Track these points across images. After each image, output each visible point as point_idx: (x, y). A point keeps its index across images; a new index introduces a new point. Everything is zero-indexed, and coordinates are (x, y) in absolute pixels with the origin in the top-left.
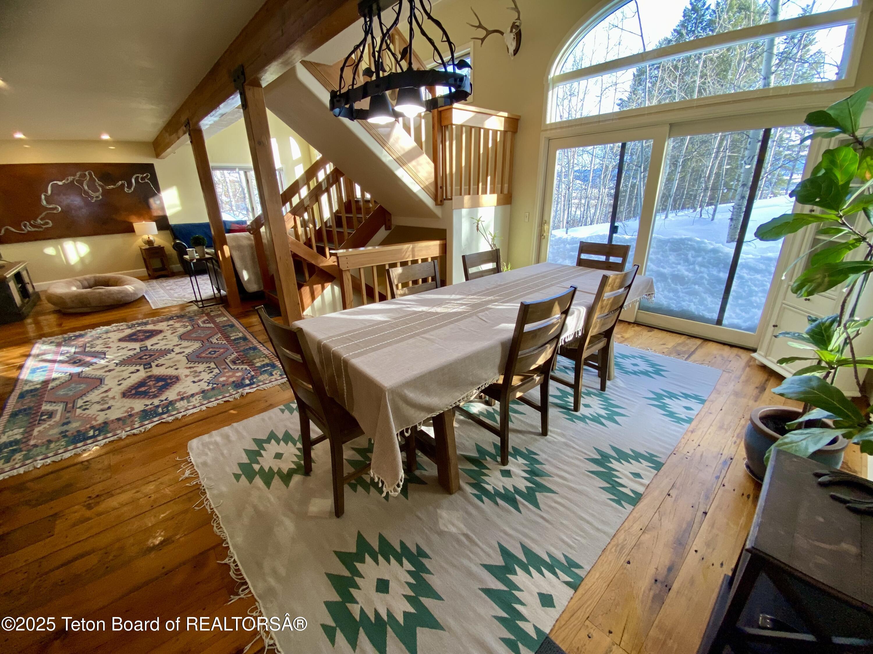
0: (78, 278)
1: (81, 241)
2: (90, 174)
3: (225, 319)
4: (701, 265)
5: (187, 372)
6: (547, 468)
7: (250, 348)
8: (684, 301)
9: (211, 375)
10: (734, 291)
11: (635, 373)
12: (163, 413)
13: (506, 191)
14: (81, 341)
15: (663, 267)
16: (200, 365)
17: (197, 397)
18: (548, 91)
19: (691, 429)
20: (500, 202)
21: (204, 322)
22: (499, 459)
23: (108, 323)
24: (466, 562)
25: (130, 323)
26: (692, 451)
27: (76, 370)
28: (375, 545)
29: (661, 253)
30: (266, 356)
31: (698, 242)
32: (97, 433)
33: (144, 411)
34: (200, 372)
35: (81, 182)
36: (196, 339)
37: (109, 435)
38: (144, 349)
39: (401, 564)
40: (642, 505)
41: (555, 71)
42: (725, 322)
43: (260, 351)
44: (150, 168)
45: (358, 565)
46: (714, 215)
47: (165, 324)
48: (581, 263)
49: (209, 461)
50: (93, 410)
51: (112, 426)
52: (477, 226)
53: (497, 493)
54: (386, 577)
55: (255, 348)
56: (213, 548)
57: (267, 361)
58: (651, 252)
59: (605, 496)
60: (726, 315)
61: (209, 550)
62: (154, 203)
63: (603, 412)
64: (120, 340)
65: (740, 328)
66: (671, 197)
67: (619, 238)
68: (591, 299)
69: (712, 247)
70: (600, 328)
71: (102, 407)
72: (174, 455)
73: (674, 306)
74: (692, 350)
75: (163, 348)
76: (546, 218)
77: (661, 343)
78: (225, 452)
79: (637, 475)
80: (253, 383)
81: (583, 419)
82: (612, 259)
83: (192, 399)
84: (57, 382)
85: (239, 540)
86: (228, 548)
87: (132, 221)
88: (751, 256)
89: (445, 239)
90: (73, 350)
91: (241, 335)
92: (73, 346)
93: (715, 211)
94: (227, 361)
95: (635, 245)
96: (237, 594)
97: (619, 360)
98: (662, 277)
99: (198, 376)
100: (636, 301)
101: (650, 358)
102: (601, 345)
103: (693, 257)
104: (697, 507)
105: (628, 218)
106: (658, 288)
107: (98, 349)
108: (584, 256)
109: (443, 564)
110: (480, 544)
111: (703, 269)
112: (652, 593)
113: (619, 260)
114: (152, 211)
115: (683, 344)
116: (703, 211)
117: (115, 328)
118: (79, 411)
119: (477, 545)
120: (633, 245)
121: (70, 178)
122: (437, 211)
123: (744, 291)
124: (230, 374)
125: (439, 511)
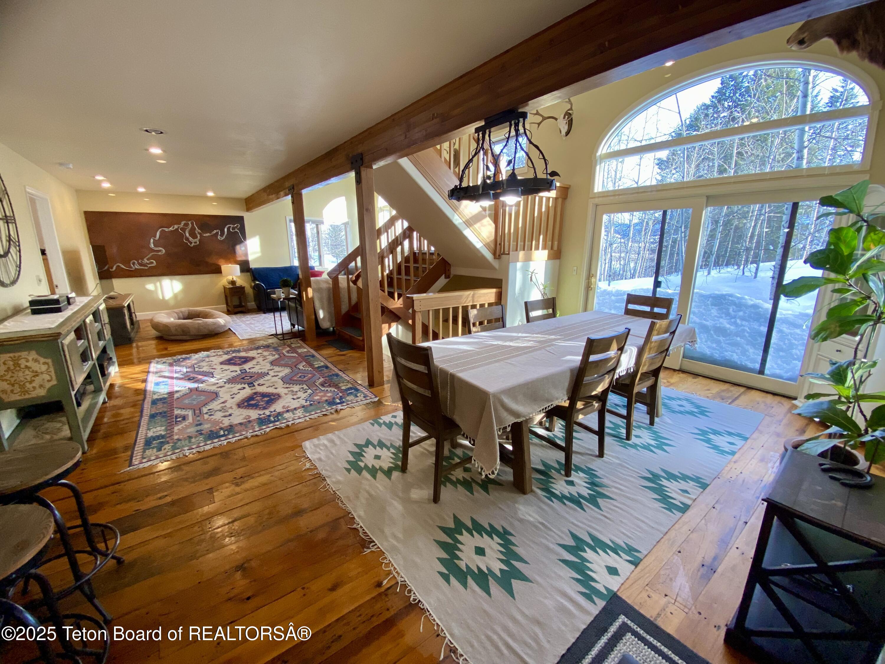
0: (175, 310)
1: (175, 279)
2: (192, 224)
3: (305, 350)
4: (743, 319)
5: (286, 391)
6: (605, 481)
7: (333, 375)
8: (727, 351)
9: (306, 394)
10: (775, 344)
11: (681, 412)
12: (275, 421)
13: (555, 248)
14: (189, 362)
15: (705, 320)
16: (294, 386)
17: (299, 410)
18: (596, 166)
19: (734, 460)
20: (550, 257)
21: (288, 352)
22: (563, 472)
23: (207, 349)
24: (544, 541)
25: (225, 350)
26: (734, 477)
27: (194, 385)
28: (469, 524)
29: (703, 307)
30: (348, 382)
31: (738, 298)
32: (226, 433)
33: (259, 419)
34: (297, 392)
35: (184, 230)
36: (285, 365)
37: (237, 435)
38: (243, 371)
39: (492, 538)
40: (689, 513)
41: (603, 150)
42: (767, 371)
43: (342, 377)
44: (240, 220)
45: (459, 537)
46: (756, 273)
47: (255, 351)
48: (628, 312)
49: (323, 458)
50: (218, 416)
51: (236, 428)
52: (531, 278)
53: (564, 497)
54: (482, 546)
55: (337, 375)
56: (343, 517)
57: (350, 386)
58: (693, 306)
59: (658, 505)
60: (768, 365)
61: (340, 518)
62: (240, 249)
63: (653, 442)
64: (221, 363)
65: (781, 378)
66: (712, 255)
67: (662, 292)
68: (641, 342)
69: (752, 303)
70: (649, 367)
71: (224, 414)
72: (293, 452)
73: (717, 355)
74: (736, 396)
75: (260, 371)
76: (593, 272)
77: (706, 388)
78: (334, 452)
79: (686, 491)
80: (343, 402)
81: (635, 446)
82: (656, 310)
83: (297, 412)
84: (181, 393)
85: (362, 513)
86: (354, 518)
87: (220, 264)
88: (790, 312)
89: (501, 288)
90: (185, 370)
91: (322, 364)
92: (183, 366)
93: (757, 269)
94: (317, 384)
95: (677, 299)
96: (369, 548)
97: (666, 401)
98: (705, 329)
99: (296, 395)
100: (681, 347)
101: (696, 401)
102: (650, 382)
103: (733, 311)
104: (738, 518)
105: (669, 273)
106: (701, 339)
107: (205, 369)
108: (631, 307)
109: (525, 540)
110: (554, 530)
111: (744, 323)
112: (699, 574)
113: (664, 311)
114: (237, 255)
115: (727, 390)
116: (746, 269)
117: (214, 354)
118: (206, 416)
119: (551, 530)
120: (676, 298)
121: (176, 227)
122: (495, 264)
123: (785, 344)
124: (322, 394)
125: (517, 505)
